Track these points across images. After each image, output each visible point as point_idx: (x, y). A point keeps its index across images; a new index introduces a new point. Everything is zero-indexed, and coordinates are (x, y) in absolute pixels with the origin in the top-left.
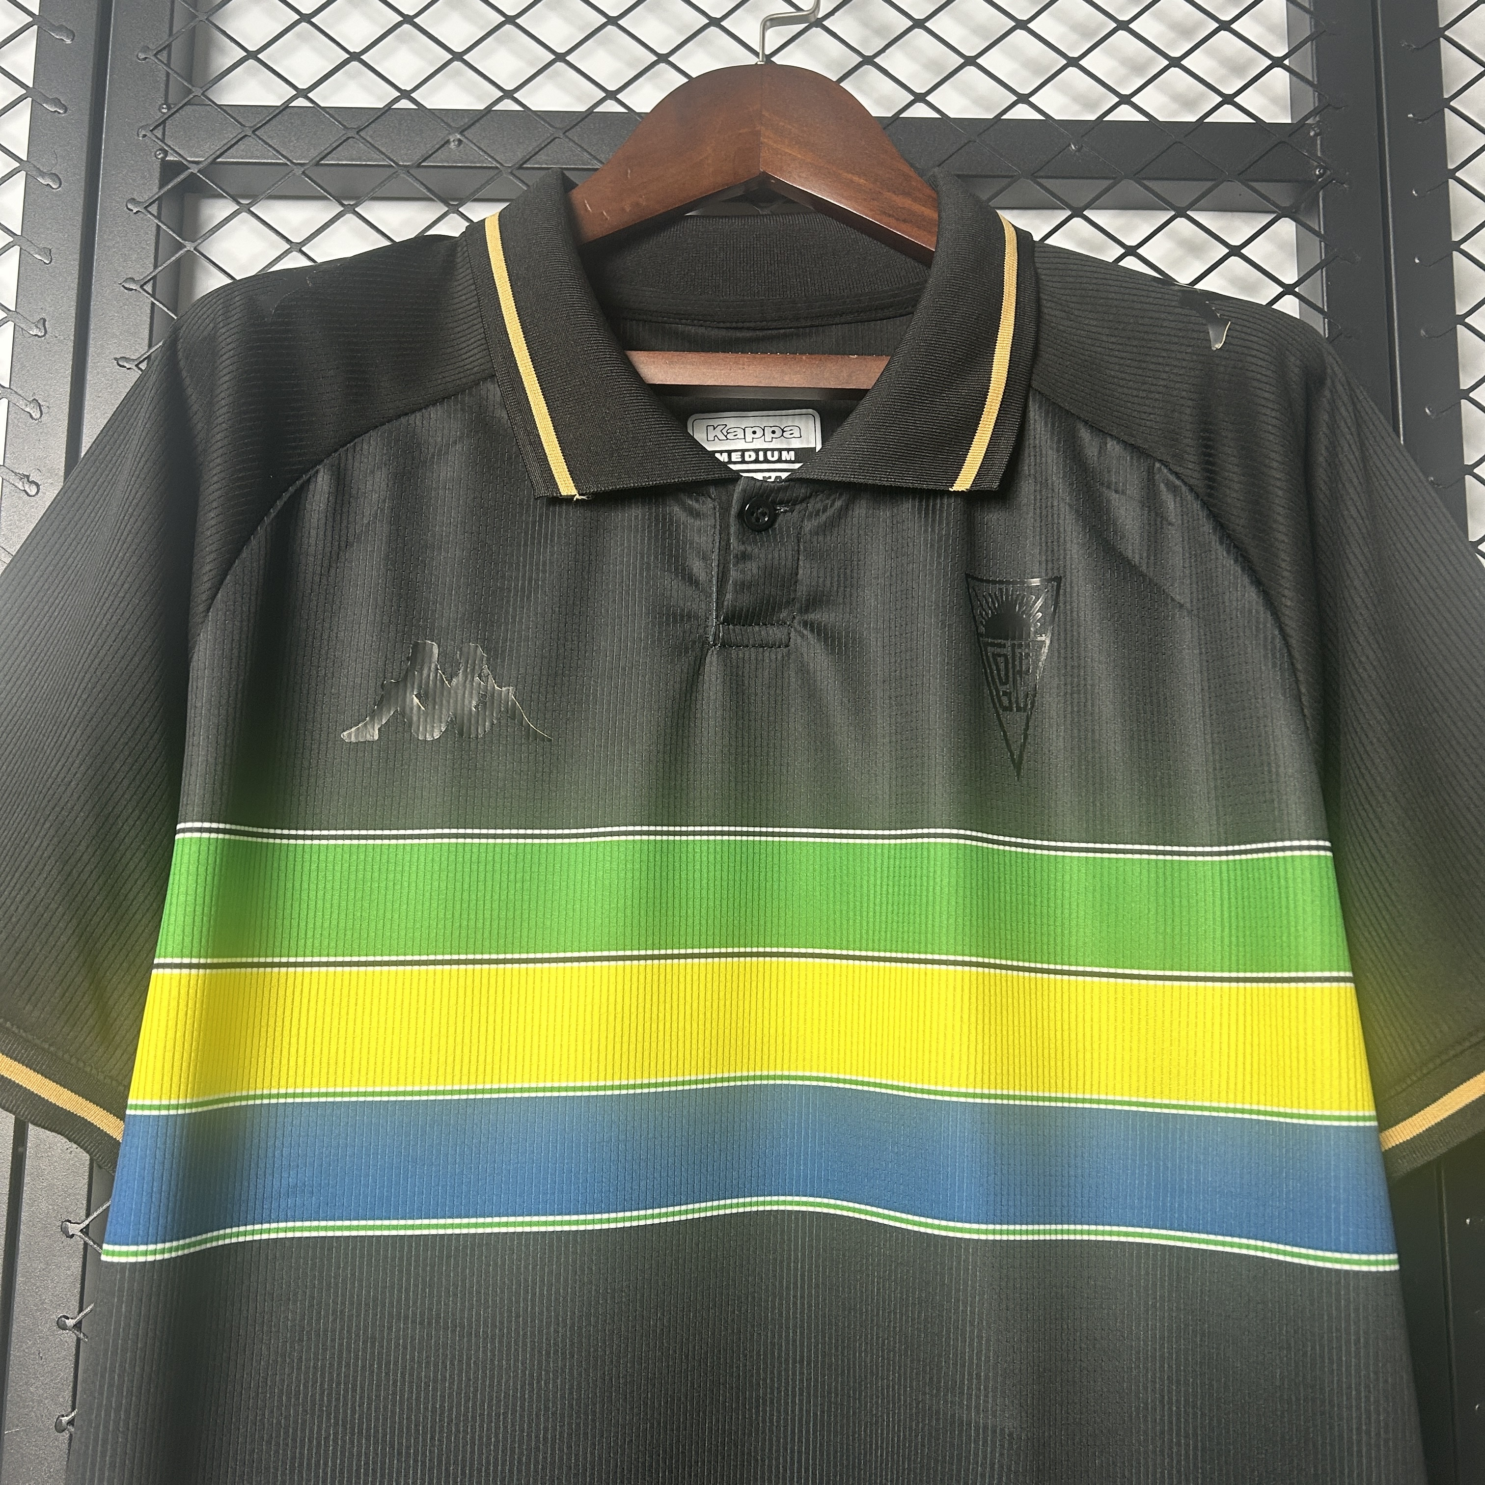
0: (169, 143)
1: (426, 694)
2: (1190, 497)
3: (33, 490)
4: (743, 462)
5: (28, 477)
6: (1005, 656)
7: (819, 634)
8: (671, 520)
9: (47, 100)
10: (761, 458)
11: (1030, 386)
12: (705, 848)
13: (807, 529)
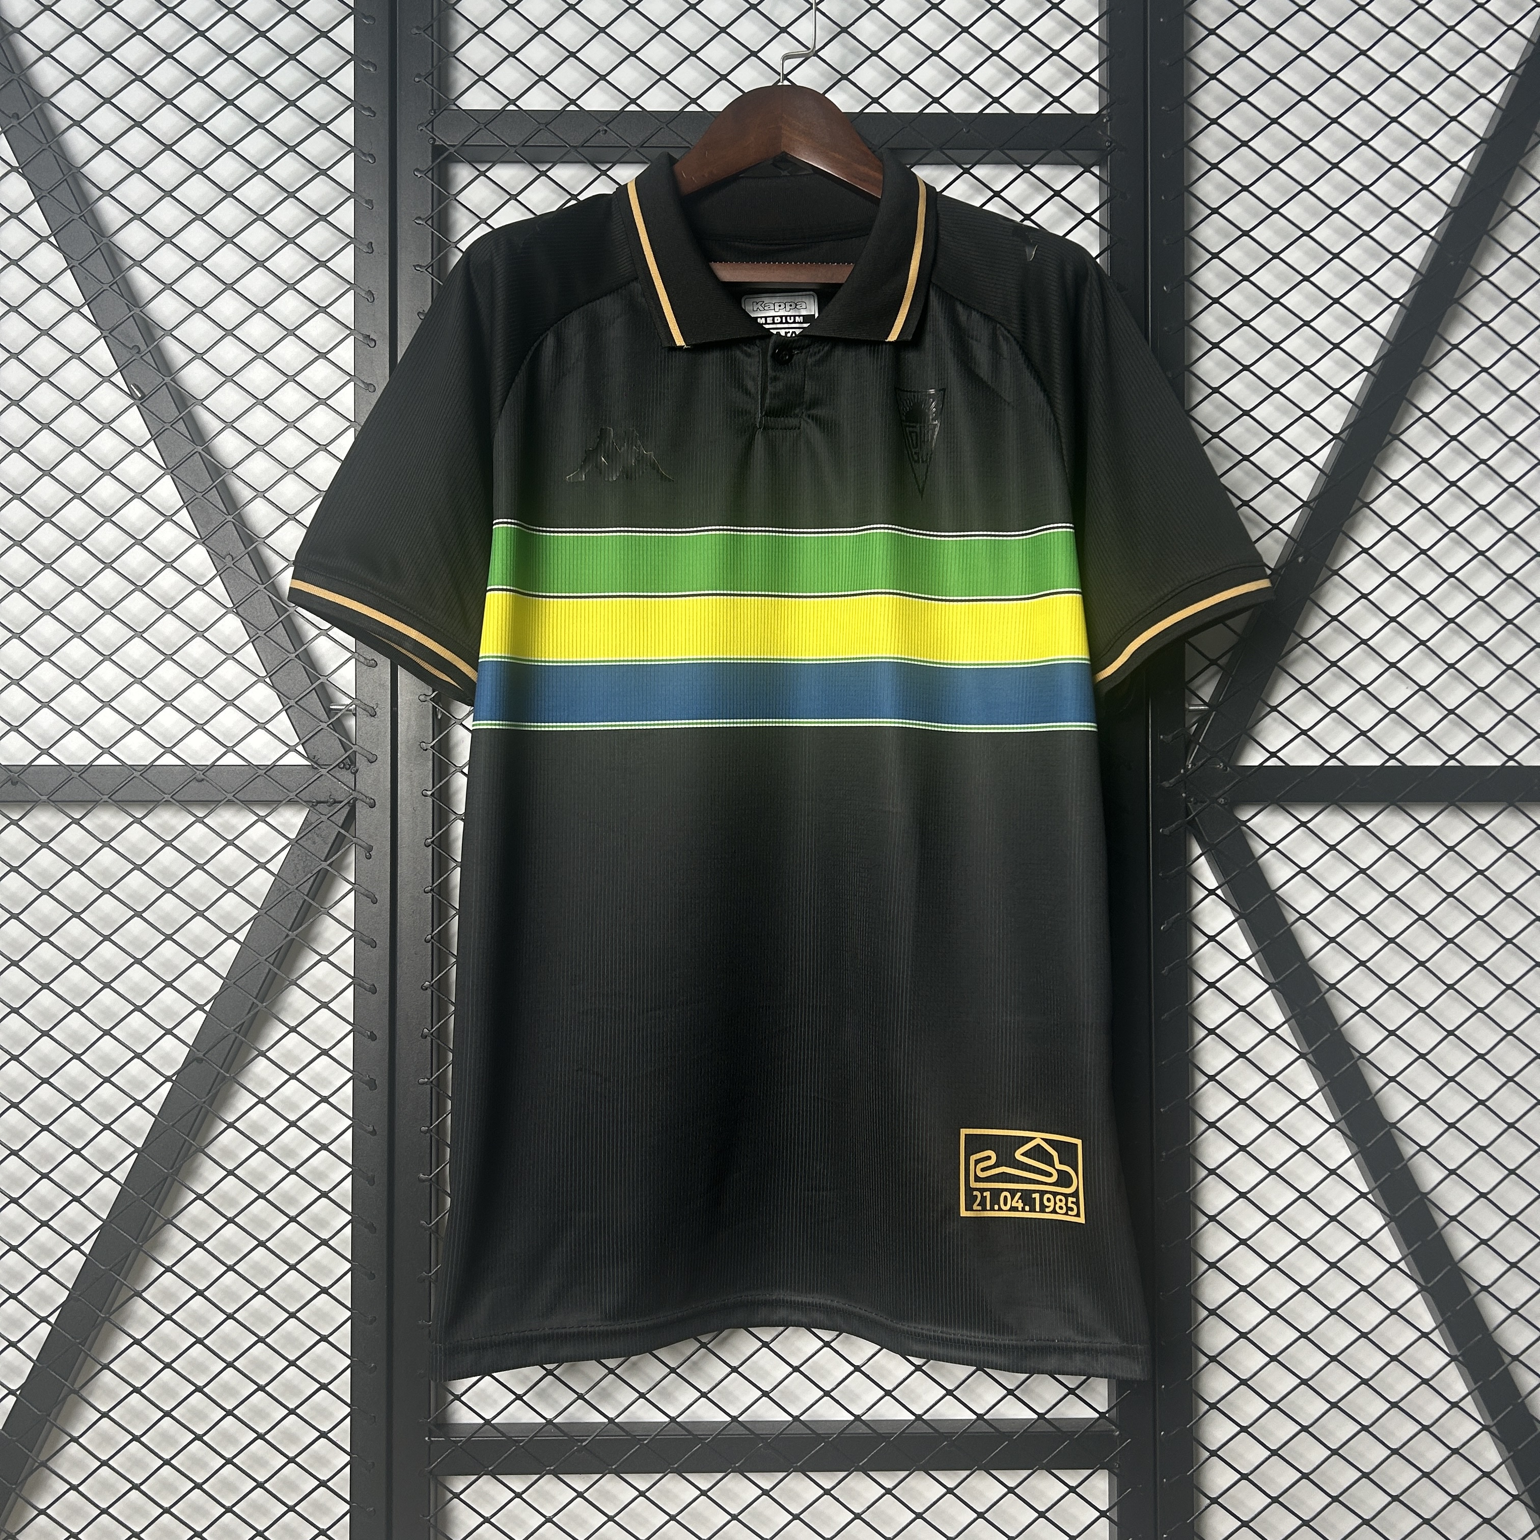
0: (436, 134)
1: (608, 456)
2: (1014, 343)
3: (372, 344)
4: (774, 323)
5: (369, 336)
6: (916, 432)
7: (816, 422)
8: (735, 358)
9: (364, 109)
10: (784, 321)
11: (930, 281)
12: (756, 539)
13: (809, 363)
